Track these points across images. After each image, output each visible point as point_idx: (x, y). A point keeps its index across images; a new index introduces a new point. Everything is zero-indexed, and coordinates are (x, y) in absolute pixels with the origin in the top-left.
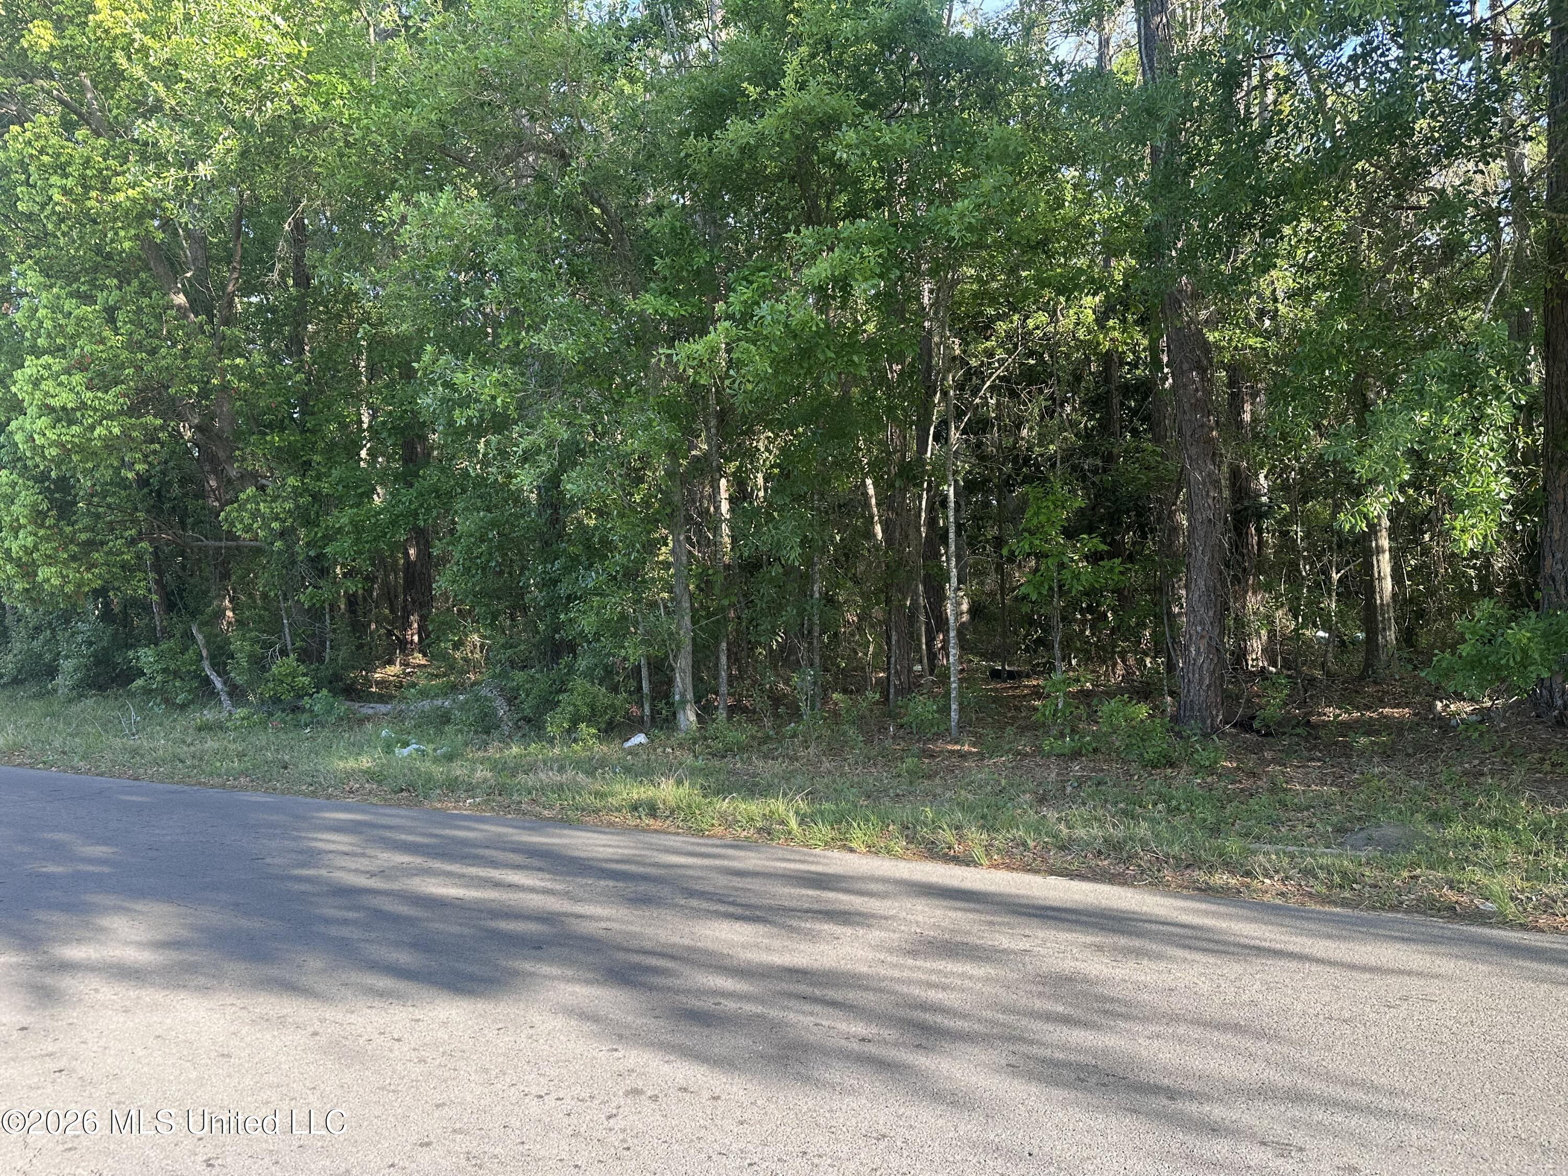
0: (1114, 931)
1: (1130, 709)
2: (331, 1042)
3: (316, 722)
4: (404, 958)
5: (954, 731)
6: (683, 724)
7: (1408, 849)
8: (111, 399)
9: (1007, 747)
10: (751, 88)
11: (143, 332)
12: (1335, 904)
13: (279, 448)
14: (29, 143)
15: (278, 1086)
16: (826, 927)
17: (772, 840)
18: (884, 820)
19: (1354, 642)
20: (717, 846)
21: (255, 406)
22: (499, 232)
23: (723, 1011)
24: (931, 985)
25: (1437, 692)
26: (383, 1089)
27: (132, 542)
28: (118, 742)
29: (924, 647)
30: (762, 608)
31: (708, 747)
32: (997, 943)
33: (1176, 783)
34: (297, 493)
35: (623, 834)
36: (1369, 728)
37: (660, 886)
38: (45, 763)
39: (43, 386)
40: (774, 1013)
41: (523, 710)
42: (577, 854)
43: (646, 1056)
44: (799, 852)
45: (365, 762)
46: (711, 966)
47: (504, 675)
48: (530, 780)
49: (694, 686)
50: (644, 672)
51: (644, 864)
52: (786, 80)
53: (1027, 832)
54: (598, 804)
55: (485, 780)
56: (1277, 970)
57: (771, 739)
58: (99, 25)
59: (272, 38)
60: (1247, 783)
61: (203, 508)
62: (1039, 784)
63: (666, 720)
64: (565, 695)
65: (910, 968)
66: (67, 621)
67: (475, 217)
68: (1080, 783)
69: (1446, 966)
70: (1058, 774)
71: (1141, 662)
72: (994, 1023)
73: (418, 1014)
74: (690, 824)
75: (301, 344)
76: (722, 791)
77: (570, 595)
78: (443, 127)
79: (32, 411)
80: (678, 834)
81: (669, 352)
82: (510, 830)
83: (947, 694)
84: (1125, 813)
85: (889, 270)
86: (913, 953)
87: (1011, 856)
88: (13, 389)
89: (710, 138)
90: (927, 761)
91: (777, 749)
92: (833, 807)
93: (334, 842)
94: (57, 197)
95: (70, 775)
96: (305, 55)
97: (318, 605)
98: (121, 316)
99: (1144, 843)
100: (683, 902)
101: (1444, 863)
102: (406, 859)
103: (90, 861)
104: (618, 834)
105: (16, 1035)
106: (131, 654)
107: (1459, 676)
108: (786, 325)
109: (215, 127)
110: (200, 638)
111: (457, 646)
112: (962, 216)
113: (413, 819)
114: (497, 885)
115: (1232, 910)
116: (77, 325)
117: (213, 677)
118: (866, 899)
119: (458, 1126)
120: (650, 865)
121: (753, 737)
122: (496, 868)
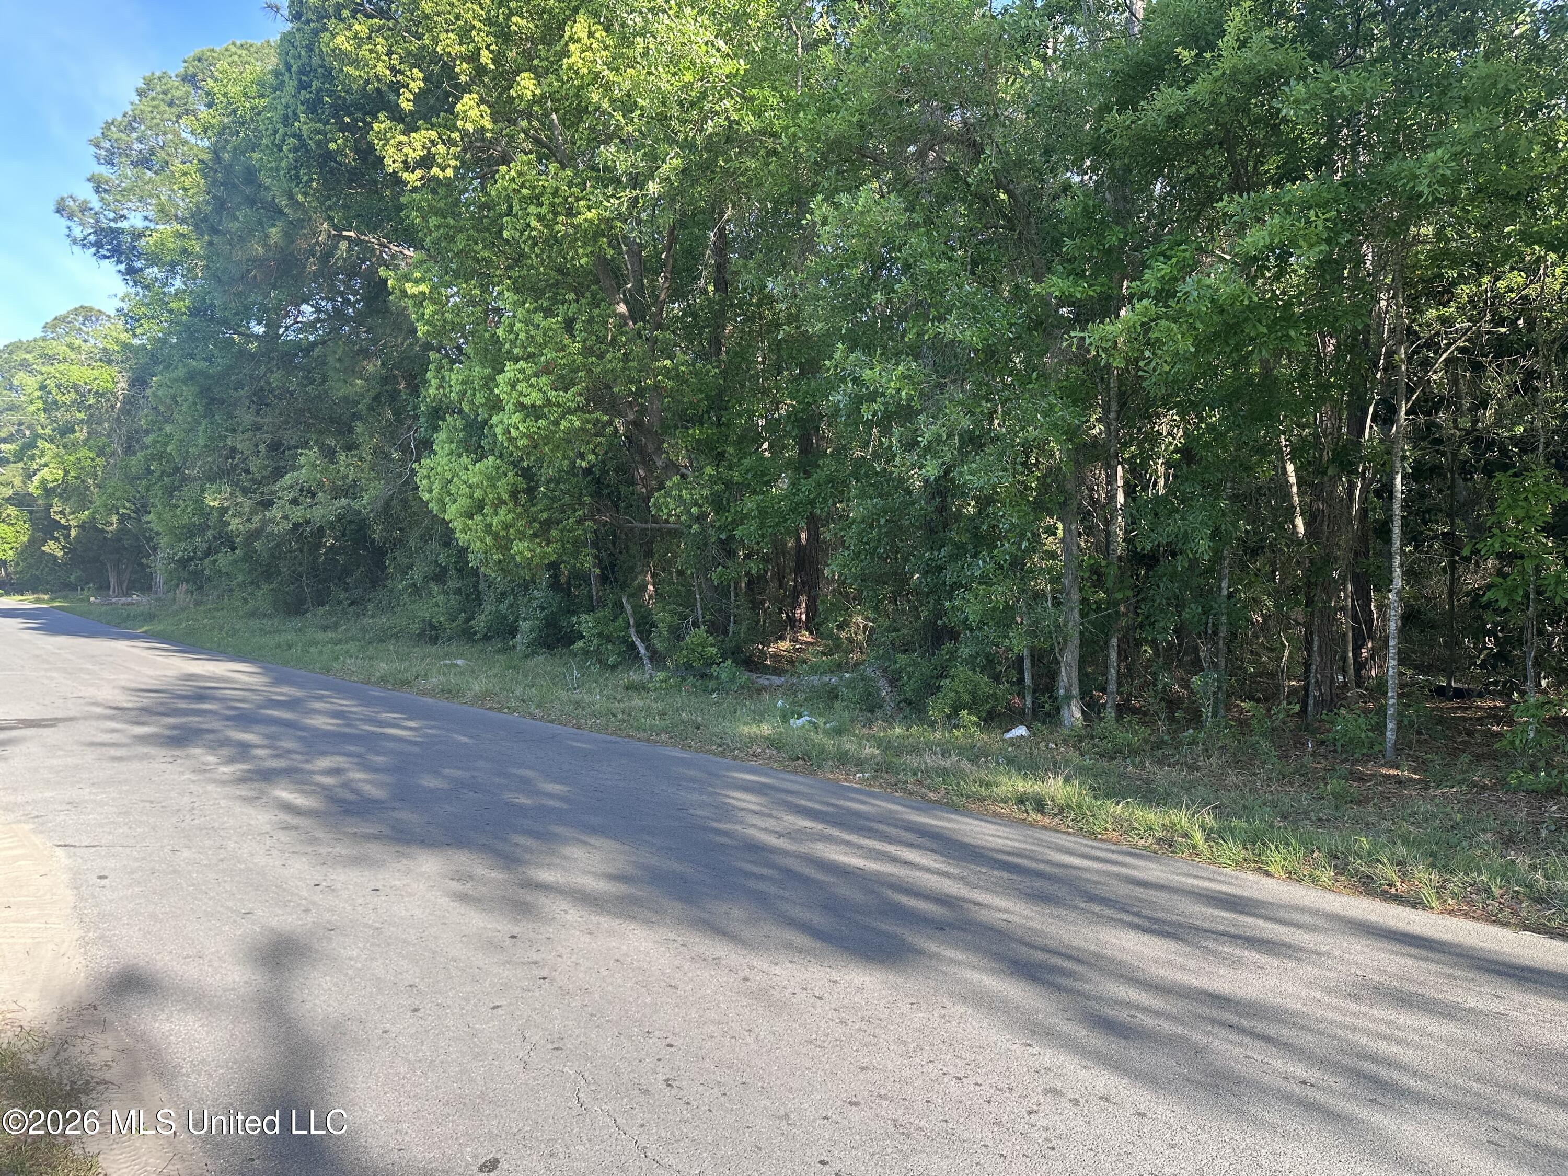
2: (760, 990)
3: (722, 689)
4: (817, 918)
5: (1390, 754)
6: (1066, 720)
8: (569, 397)
9: (1459, 777)
10: (1186, 53)
11: (594, 338)
13: (699, 440)
14: (513, 180)
15: (719, 1023)
16: (1247, 953)
17: (1173, 852)
18: (1308, 846)
20: (1113, 852)
21: (681, 402)
22: (912, 226)
23: (1140, 1025)
24: (1381, 1036)
26: (811, 1042)
27: (580, 522)
28: (564, 694)
29: (1350, 655)
30: (1160, 604)
31: (1094, 746)
32: (1460, 1000)
34: (713, 481)
35: (1011, 826)
37: (1056, 886)
38: (509, 708)
39: (518, 387)
40: (1196, 1037)
41: (905, 693)
42: (967, 840)
43: (1062, 1058)
44: (1207, 869)
45: (766, 729)
46: (1121, 976)
47: (886, 657)
48: (915, 762)
49: (1081, 682)
50: (1027, 664)
51: (1037, 861)
52: (1225, 39)
53: (1490, 877)
54: (984, 792)
55: (873, 757)
57: (1166, 743)
58: (570, 68)
59: (715, 60)
61: (633, 494)
62: (1504, 824)
63: (1048, 715)
64: (947, 681)
65: (1354, 1014)
66: (526, 589)
67: (889, 213)
70: (1528, 814)
72: (1468, 1092)
73: (835, 975)
74: (1080, 825)
75: (719, 344)
76: (1115, 793)
77: (955, 583)
78: (862, 128)
79: (509, 407)
80: (1069, 834)
81: (1082, 334)
82: (904, 809)
83: (1382, 711)
85: (1337, 234)
86: (1356, 997)
87: (1471, 903)
88: (497, 391)
89: (1135, 110)
90: (1355, 784)
91: (1173, 756)
92: (1245, 825)
93: (744, 801)
94: (534, 223)
95: (528, 721)
96: (742, 72)
97: (725, 583)
98: (578, 326)
100: (1083, 905)
102: (808, 824)
103: (551, 796)
104: (1005, 826)
105: (509, 942)
106: (574, 619)
108: (1212, 301)
109: (663, 147)
110: (628, 608)
111: (841, 627)
112: (1433, 168)
113: (812, 787)
114: (894, 860)
116: (544, 335)
117: (638, 643)
118: (1292, 930)
119: (883, 1092)
120: (1043, 862)
121: (1146, 741)
122: (890, 843)
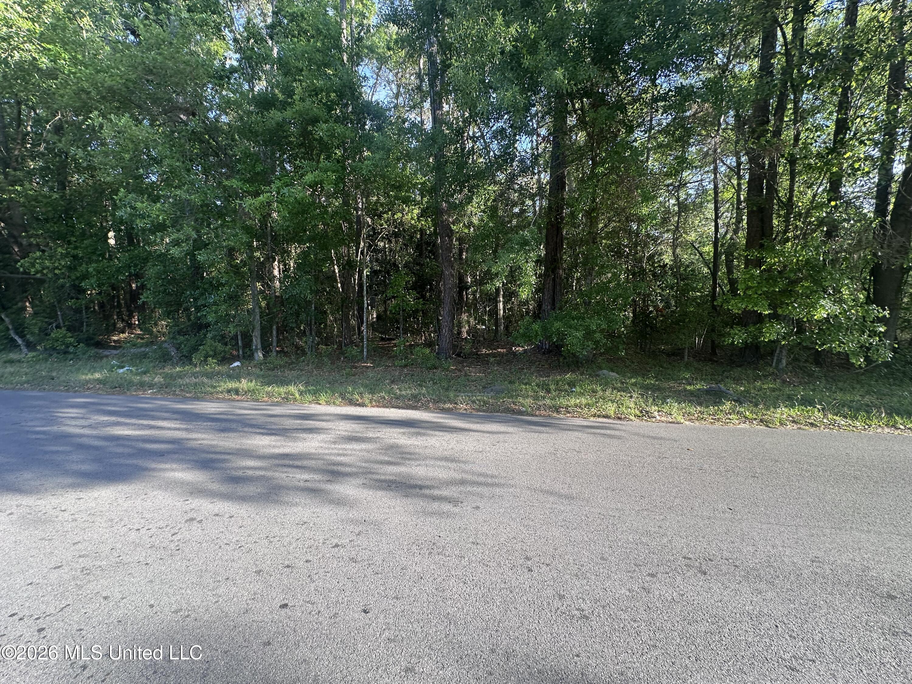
0: (410, 427)
1: (423, 350)
3: (77, 358)
5: (365, 359)
6: (256, 358)
7: (502, 392)
9: (383, 364)
12: (481, 411)
17: (287, 402)
18: (333, 392)
19: (492, 329)
20: (263, 405)
23: (246, 476)
25: (513, 345)
31: (267, 366)
33: (436, 374)
34: (64, 255)
35: (222, 402)
36: (494, 355)
37: (232, 423)
40: (269, 474)
41: (183, 352)
43: (202, 501)
44: (298, 406)
45: (97, 375)
47: (175, 338)
48: (182, 382)
49: (262, 343)
50: (239, 337)
51: (229, 415)
52: (296, 96)
53: (385, 393)
54: (212, 390)
55: (160, 382)
56: (461, 436)
57: (294, 363)
60: (458, 373)
61: (8, 259)
62: (392, 377)
63: (249, 356)
64: (202, 346)
65: (332, 449)
68: (406, 375)
69: (511, 429)
70: (399, 373)
71: (430, 335)
74: (253, 397)
75: (64, 185)
76: (269, 384)
80: (248, 401)
82: (170, 403)
83: (363, 346)
84: (419, 385)
86: (335, 442)
87: (379, 402)
90: (354, 370)
91: (296, 367)
92: (314, 388)
93: (68, 413)
97: (79, 307)
99: (424, 395)
101: (512, 397)
102: (106, 418)
104: (219, 402)
107: (519, 339)
110: (7, 320)
113: (119, 400)
114: (152, 427)
115: (449, 416)
117: (16, 338)
118: (322, 423)
119: (83, 553)
120: (231, 415)
121: (286, 362)
122: (154, 420)
